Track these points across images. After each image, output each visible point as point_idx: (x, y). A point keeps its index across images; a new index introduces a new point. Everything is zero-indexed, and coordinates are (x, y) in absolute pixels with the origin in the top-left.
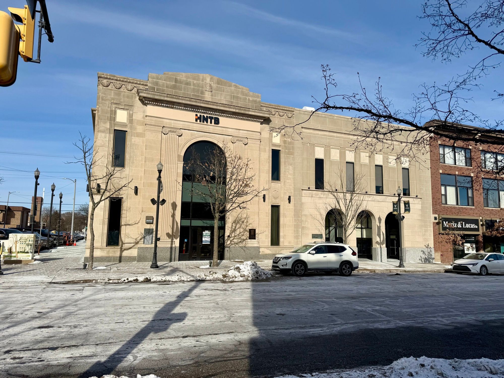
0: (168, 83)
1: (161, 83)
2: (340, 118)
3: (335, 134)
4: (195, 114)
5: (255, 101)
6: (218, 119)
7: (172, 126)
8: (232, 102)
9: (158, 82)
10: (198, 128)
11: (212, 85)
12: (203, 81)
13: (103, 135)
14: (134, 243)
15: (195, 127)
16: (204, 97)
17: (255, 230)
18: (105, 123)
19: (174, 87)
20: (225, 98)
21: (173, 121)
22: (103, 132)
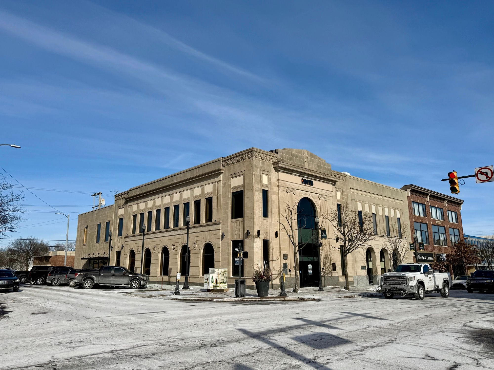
0: (288, 156)
1: (284, 156)
2: (367, 182)
3: (366, 194)
4: (301, 178)
5: (328, 169)
6: (312, 182)
7: (291, 187)
8: (318, 170)
9: (283, 155)
10: (303, 188)
11: (308, 157)
12: (304, 155)
13: (258, 193)
14: (277, 274)
15: (302, 188)
16: (304, 166)
17: (335, 263)
18: (258, 184)
19: (291, 159)
20: (314, 167)
21: (291, 184)
22: (258, 191)
